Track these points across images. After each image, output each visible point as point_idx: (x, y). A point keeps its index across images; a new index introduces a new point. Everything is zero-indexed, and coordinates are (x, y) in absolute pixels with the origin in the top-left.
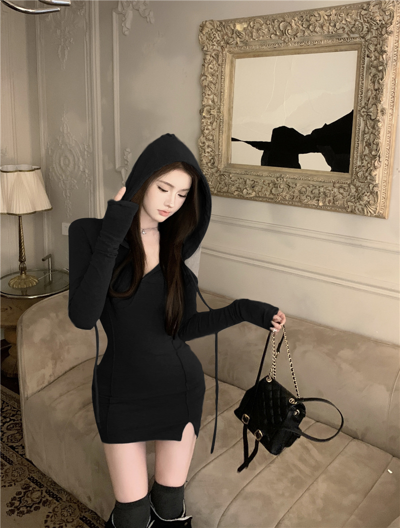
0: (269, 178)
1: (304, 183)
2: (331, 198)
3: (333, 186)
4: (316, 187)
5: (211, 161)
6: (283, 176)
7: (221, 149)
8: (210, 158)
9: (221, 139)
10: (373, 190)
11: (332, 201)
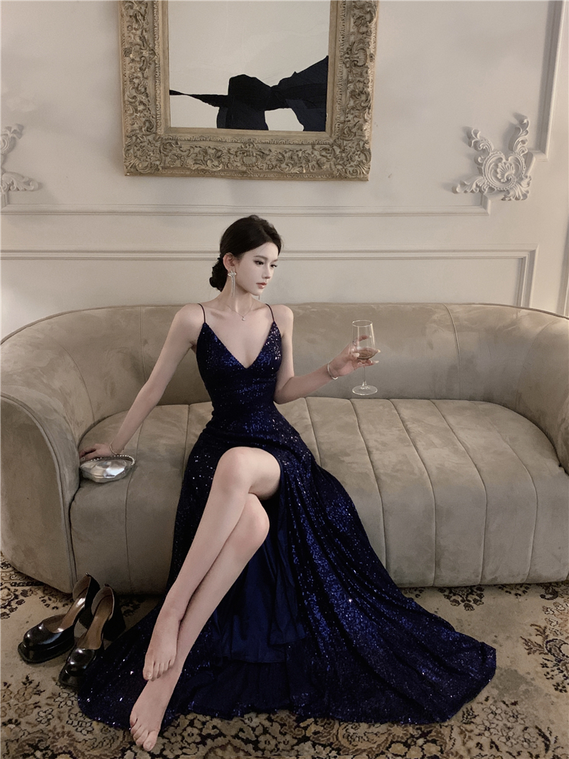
0: (234, 145)
1: (278, 148)
2: (314, 163)
3: (313, 148)
4: (293, 151)
5: (145, 123)
6: (252, 141)
7: (159, 106)
8: (144, 119)
9: (158, 92)
10: (363, 147)
11: (316, 166)
